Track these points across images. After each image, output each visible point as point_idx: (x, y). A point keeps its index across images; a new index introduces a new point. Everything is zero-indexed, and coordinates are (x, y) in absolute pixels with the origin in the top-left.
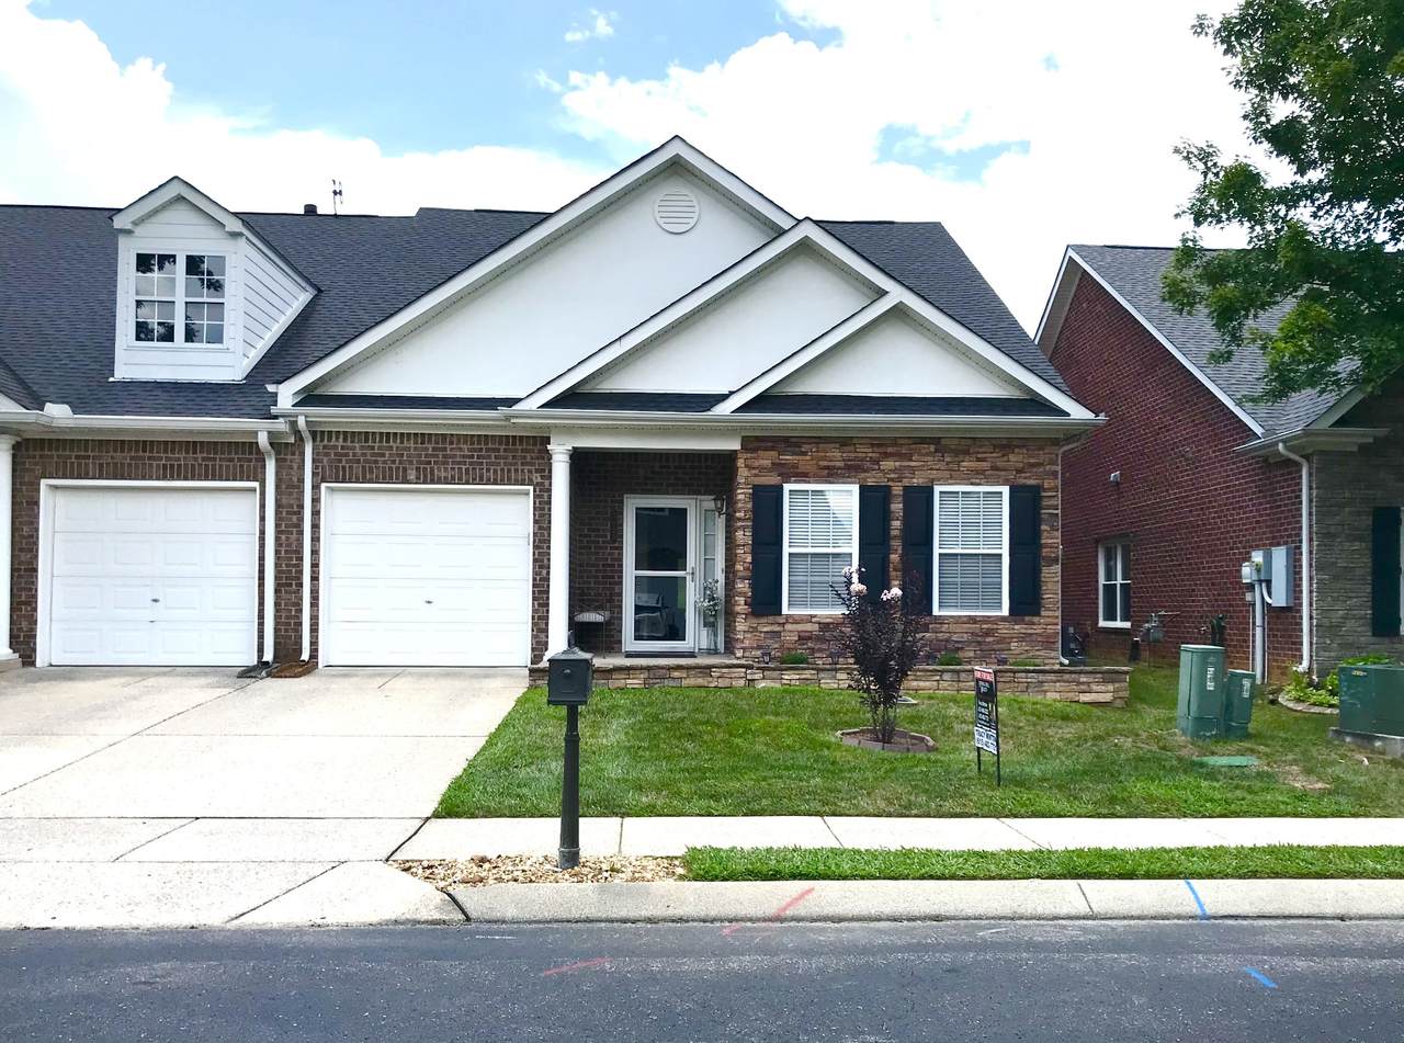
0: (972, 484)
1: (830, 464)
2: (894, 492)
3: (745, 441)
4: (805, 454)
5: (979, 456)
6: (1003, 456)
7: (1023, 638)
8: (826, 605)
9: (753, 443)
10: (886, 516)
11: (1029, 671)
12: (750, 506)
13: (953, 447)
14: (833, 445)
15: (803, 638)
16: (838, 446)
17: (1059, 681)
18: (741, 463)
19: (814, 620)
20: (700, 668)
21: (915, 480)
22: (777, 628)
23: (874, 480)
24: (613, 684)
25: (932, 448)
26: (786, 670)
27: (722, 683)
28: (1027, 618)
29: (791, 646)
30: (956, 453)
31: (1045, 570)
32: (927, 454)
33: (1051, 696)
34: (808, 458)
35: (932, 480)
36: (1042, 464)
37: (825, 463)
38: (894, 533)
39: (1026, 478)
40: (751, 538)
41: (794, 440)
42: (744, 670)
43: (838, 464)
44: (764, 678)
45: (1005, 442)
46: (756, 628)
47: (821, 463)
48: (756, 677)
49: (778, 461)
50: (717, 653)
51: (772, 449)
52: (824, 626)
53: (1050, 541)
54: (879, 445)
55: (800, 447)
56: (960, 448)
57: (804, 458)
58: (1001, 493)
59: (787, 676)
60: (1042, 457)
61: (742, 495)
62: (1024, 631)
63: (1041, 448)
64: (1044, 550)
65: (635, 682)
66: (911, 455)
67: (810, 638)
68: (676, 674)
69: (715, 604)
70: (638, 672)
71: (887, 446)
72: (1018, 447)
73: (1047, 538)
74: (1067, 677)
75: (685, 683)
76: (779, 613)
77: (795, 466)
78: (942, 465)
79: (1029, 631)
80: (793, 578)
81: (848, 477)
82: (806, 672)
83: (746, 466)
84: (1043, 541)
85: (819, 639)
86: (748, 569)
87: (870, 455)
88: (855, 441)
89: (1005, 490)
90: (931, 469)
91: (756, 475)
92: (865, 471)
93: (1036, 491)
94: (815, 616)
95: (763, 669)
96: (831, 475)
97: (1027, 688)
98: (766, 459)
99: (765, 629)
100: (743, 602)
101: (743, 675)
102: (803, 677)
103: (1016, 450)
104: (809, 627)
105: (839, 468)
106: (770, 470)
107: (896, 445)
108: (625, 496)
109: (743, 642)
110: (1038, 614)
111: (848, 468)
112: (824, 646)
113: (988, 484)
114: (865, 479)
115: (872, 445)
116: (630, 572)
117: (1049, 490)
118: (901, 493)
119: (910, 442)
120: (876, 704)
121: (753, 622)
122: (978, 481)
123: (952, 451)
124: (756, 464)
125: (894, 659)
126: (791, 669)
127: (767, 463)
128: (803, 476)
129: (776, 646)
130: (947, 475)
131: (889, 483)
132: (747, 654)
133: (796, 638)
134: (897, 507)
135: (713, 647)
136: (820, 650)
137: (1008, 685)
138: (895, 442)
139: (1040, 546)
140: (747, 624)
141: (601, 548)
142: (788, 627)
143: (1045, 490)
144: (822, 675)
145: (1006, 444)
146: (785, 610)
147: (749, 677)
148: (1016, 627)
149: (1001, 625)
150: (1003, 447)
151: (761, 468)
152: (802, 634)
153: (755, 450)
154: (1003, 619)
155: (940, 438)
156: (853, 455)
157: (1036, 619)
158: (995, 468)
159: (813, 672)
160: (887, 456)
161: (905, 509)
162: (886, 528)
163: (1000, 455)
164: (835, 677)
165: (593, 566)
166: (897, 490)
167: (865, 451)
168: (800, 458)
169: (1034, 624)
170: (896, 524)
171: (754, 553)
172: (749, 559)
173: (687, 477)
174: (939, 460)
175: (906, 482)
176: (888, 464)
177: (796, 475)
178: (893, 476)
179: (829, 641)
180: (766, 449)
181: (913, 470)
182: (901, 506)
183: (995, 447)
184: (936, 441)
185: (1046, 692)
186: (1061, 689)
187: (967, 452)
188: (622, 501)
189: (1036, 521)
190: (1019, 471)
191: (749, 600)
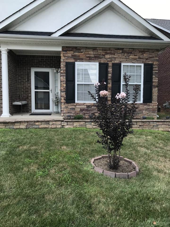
0: (133, 63)
1: (90, 56)
2: (109, 65)
3: (63, 48)
4: (82, 52)
5: (135, 54)
6: (142, 54)
7: (147, 109)
8: (89, 100)
9: (66, 49)
10: (107, 72)
11: (154, 122)
12: (65, 69)
13: (127, 51)
14: (90, 50)
15: (82, 110)
16: (92, 50)
17: (163, 125)
18: (62, 55)
19: (85, 104)
20: (46, 121)
21: (116, 61)
22: (74, 107)
23: (103, 61)
24: (15, 127)
25: (121, 51)
26: (75, 122)
27: (53, 126)
28: (148, 104)
29: (78, 112)
30: (128, 53)
31: (153, 89)
32: (119, 53)
33: (160, 129)
34: (83, 54)
35: (121, 62)
36: (153, 57)
37: (88, 56)
38: (109, 78)
39: (148, 61)
40: (65, 79)
41: (78, 48)
42: (60, 122)
43: (92, 56)
44: (67, 125)
45: (142, 50)
46: (67, 107)
47: (87, 55)
48: (64, 124)
49: (73, 55)
50: (58, 113)
51: (72, 50)
52: (88, 106)
53: (155, 81)
54: (105, 50)
55: (81, 50)
56: (129, 51)
57: (82, 54)
58: (141, 66)
59: (75, 124)
60: (153, 55)
61: (63, 65)
62: (147, 107)
63: (153, 52)
64: (153, 83)
65: (23, 126)
66: (115, 53)
67: (84, 110)
68: (37, 124)
69: (58, 100)
70: (24, 123)
71: (107, 50)
72: (147, 51)
73: (154, 80)
74: (165, 123)
75: (40, 127)
76: (74, 102)
77: (79, 56)
78: (124, 57)
79: (149, 108)
80: (78, 92)
81: (95, 60)
82: (81, 122)
83: (64, 56)
84: (153, 81)
85: (87, 110)
86: (65, 89)
87: (102, 53)
88: (97, 49)
89: (142, 65)
90: (120, 58)
91: (67, 59)
92: (100, 58)
93: (152, 65)
94: (85, 103)
95: (67, 122)
96: (90, 59)
97: (153, 127)
98: (70, 54)
99: (70, 107)
100: (63, 99)
101: (60, 124)
102: (81, 124)
103: (146, 53)
104: (83, 107)
105: (93, 57)
106: (71, 57)
107: (110, 50)
108: (31, 68)
109: (63, 111)
110: (151, 102)
111: (95, 57)
112: (88, 112)
113: (137, 63)
114: (101, 60)
115: (103, 50)
116: (33, 90)
117: (155, 65)
118: (111, 65)
119: (114, 49)
120: (110, 149)
121: (67, 105)
122: (134, 62)
123: (126, 52)
124: (67, 55)
125: (119, 128)
126: (77, 121)
127: (70, 55)
128: (81, 60)
129: (73, 112)
130: (125, 60)
131: (108, 62)
132: (65, 115)
133: (80, 110)
134: (110, 70)
135: (57, 111)
136: (87, 113)
137: (147, 126)
138: (110, 49)
139: (152, 82)
140: (65, 106)
141: (24, 83)
142: (77, 107)
143: (154, 65)
144: (87, 123)
145: (143, 51)
146: (76, 101)
147: (62, 124)
148: (145, 106)
149: (141, 106)
150: (142, 52)
151: (68, 57)
152: (82, 109)
153: (66, 51)
154: (141, 104)
155: (123, 48)
156: (96, 53)
157: (150, 104)
158: (139, 58)
159: (84, 122)
160: (107, 53)
161: (113, 70)
162: (107, 76)
163: (141, 54)
164: (91, 124)
165: (22, 88)
166: (110, 64)
167: (100, 52)
168: (80, 54)
169: (150, 105)
170: (110, 75)
171: (66, 84)
172: (65, 85)
173: (49, 63)
174: (123, 55)
175: (113, 62)
176: (107, 56)
177: (79, 59)
178: (109, 60)
179: (89, 111)
180: (70, 51)
181: (115, 58)
182: (111, 69)
183: (139, 51)
184: (122, 49)
185: (158, 128)
186: (164, 127)
187: (131, 53)
188: (30, 70)
189: (151, 74)
190: (147, 59)
191: (65, 98)
